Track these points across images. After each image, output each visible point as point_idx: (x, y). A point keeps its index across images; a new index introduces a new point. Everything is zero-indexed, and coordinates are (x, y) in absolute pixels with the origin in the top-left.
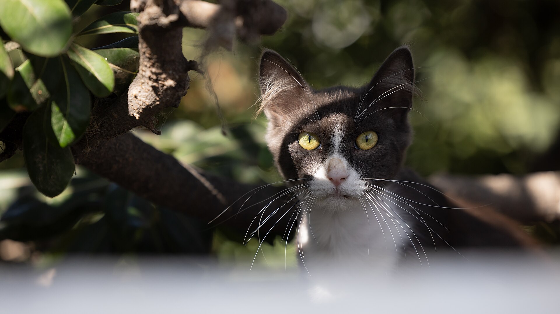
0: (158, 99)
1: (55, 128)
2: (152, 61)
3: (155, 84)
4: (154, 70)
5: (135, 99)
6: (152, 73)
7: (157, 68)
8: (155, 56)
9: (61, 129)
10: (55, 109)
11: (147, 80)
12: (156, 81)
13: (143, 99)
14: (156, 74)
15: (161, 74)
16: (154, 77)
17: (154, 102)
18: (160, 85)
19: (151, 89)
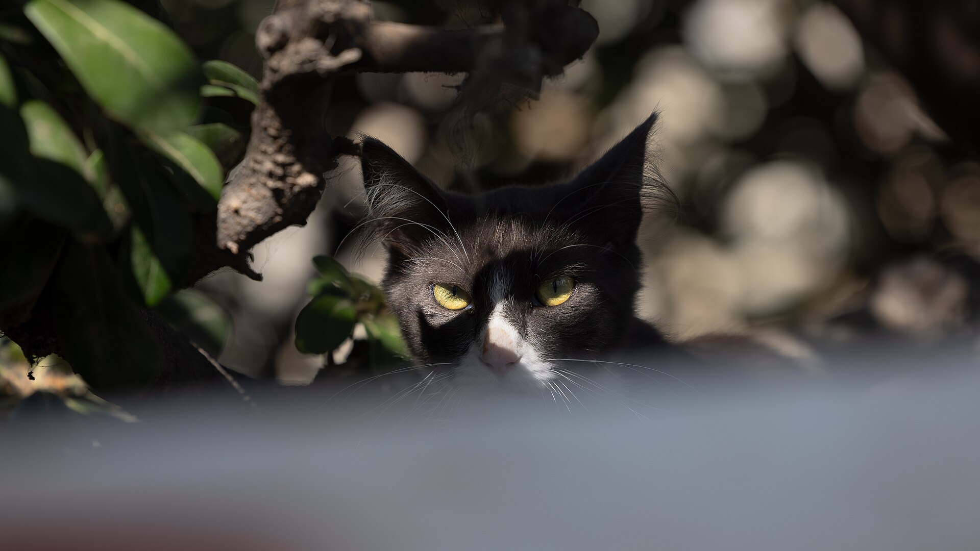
0: (279, 211)
1: (139, 271)
2: (280, 141)
3: (279, 184)
4: (281, 158)
5: (235, 215)
6: (276, 164)
7: (288, 153)
8: (287, 133)
9: (148, 273)
10: (138, 238)
11: (263, 179)
12: (282, 178)
13: (252, 214)
14: (284, 166)
15: (291, 164)
16: (279, 171)
17: (272, 218)
18: (288, 186)
19: (268, 194)
